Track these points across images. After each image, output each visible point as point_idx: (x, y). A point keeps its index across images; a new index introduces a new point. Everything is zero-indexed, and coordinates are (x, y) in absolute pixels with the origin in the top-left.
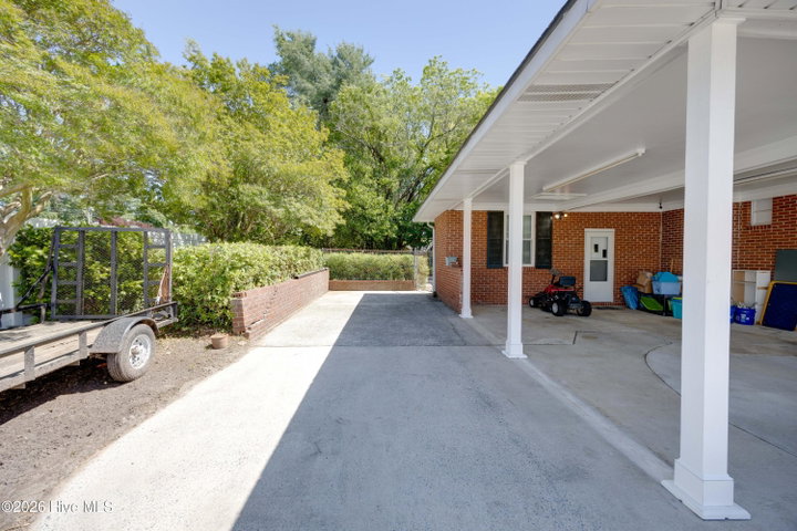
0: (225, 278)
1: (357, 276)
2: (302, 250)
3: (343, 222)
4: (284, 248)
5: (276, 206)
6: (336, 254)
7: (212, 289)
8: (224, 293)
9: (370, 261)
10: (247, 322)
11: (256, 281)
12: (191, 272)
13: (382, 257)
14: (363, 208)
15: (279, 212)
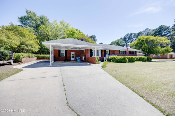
0: (20, 57)
1: (42, 58)
2: (31, 54)
3: (39, 50)
4: (28, 54)
5: (27, 48)
6: (38, 55)
7: (18, 58)
8: (20, 59)
9: (44, 56)
10: (23, 62)
11: (24, 57)
12: (15, 56)
13: (46, 55)
14: (45, 47)
15: (28, 49)
